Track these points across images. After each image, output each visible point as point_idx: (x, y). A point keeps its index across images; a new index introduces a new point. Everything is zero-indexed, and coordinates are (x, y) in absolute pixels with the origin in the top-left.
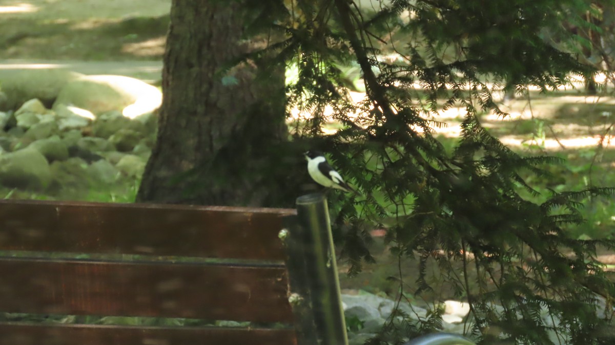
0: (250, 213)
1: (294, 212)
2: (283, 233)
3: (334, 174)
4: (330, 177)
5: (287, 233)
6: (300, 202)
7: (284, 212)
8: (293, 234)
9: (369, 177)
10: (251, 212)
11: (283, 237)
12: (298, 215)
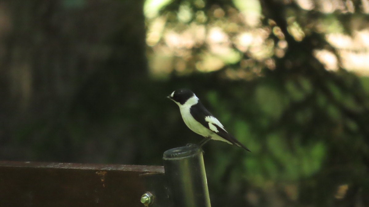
0: (103, 171)
1: (162, 170)
2: (146, 197)
3: (211, 120)
4: (206, 125)
5: (151, 198)
6: (169, 156)
7: (147, 170)
8: (159, 198)
9: (264, 123)
10: (105, 171)
11: (147, 202)
12: (165, 173)
